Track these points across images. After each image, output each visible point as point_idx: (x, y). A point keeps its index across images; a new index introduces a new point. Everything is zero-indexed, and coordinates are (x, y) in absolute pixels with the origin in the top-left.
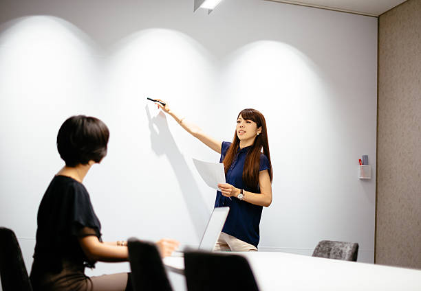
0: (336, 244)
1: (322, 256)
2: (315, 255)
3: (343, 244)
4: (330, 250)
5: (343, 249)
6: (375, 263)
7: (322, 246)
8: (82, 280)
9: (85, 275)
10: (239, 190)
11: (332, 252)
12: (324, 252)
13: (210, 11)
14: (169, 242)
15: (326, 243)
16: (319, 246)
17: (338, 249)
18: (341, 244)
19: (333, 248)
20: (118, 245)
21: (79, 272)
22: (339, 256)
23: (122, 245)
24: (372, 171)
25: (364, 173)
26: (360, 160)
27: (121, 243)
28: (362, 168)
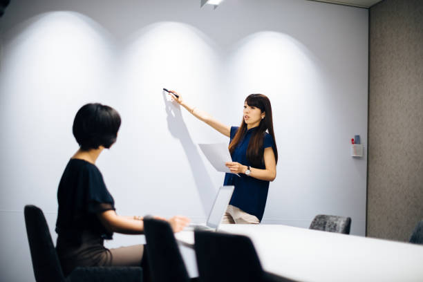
0: (331, 218)
1: (317, 229)
2: (312, 227)
3: (337, 218)
4: (325, 223)
5: (337, 222)
6: (366, 236)
7: (318, 220)
8: (102, 252)
9: (104, 248)
10: (246, 167)
11: (327, 226)
12: (320, 225)
13: (215, 7)
14: (181, 219)
15: (322, 217)
16: (315, 219)
17: (333, 223)
18: (335, 219)
19: (328, 221)
20: (135, 219)
21: (99, 245)
22: (333, 229)
23: (138, 219)
24: (363, 149)
25: (356, 152)
26: (353, 140)
27: (137, 217)
28: (355, 147)
